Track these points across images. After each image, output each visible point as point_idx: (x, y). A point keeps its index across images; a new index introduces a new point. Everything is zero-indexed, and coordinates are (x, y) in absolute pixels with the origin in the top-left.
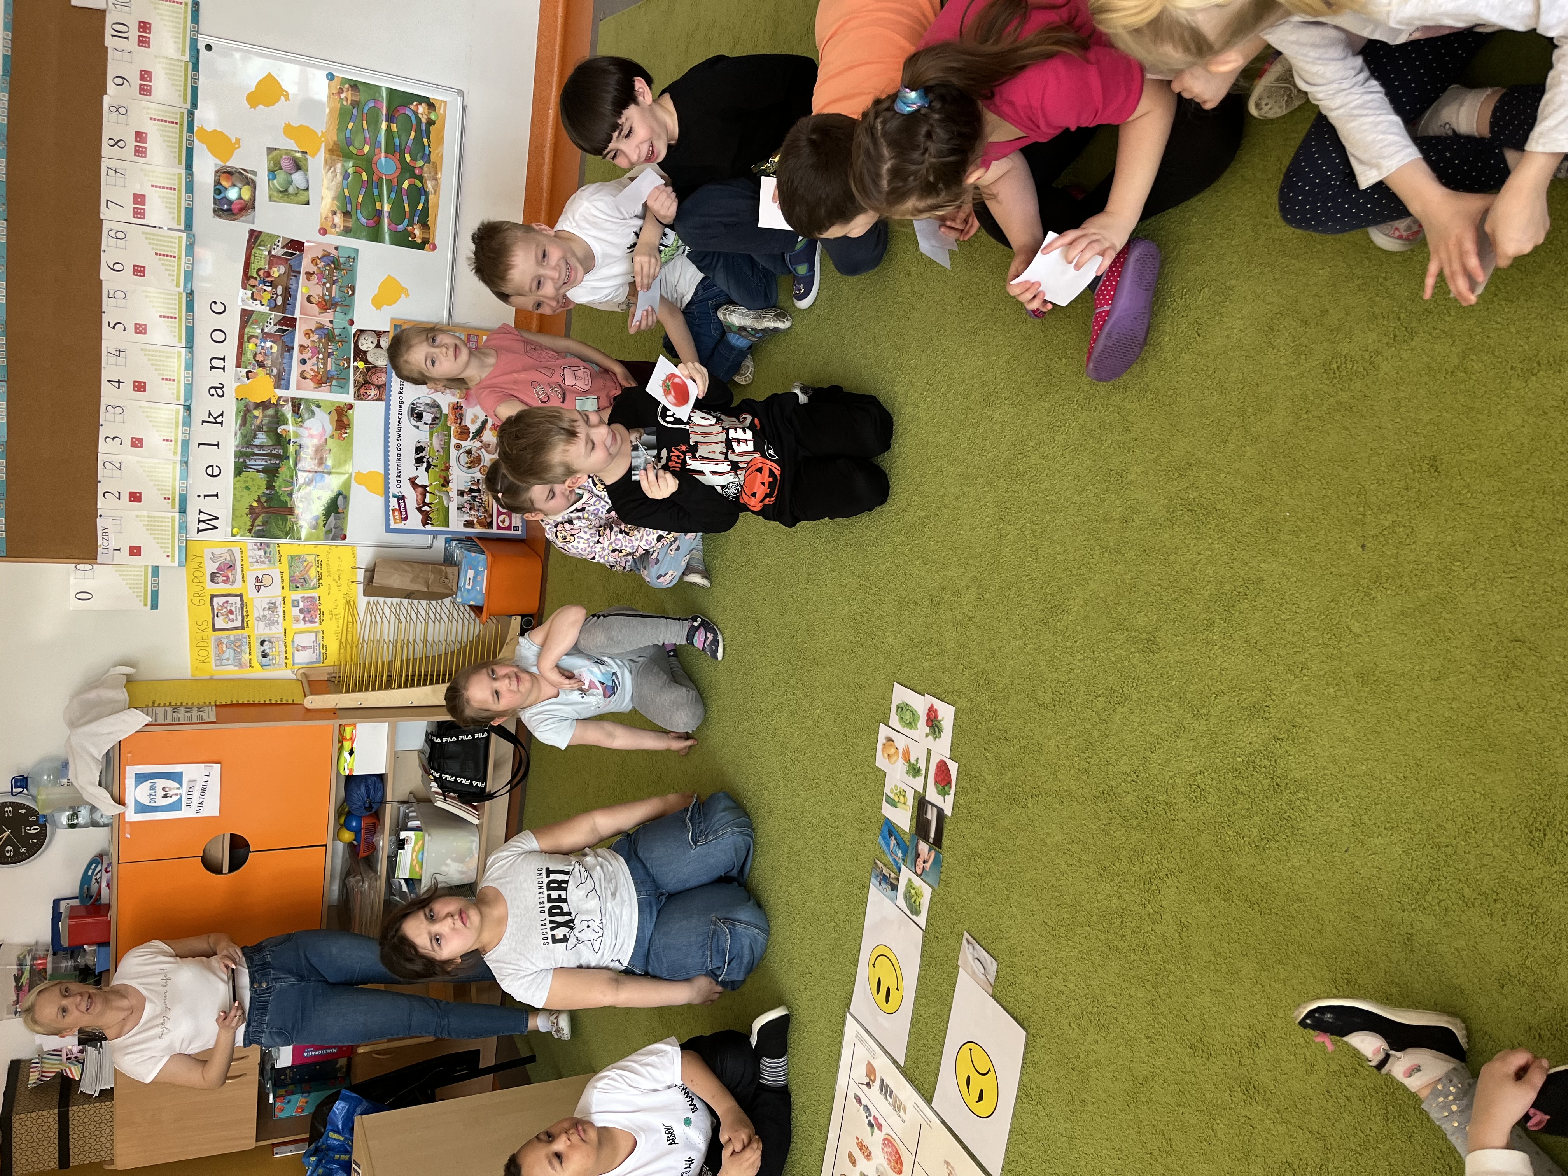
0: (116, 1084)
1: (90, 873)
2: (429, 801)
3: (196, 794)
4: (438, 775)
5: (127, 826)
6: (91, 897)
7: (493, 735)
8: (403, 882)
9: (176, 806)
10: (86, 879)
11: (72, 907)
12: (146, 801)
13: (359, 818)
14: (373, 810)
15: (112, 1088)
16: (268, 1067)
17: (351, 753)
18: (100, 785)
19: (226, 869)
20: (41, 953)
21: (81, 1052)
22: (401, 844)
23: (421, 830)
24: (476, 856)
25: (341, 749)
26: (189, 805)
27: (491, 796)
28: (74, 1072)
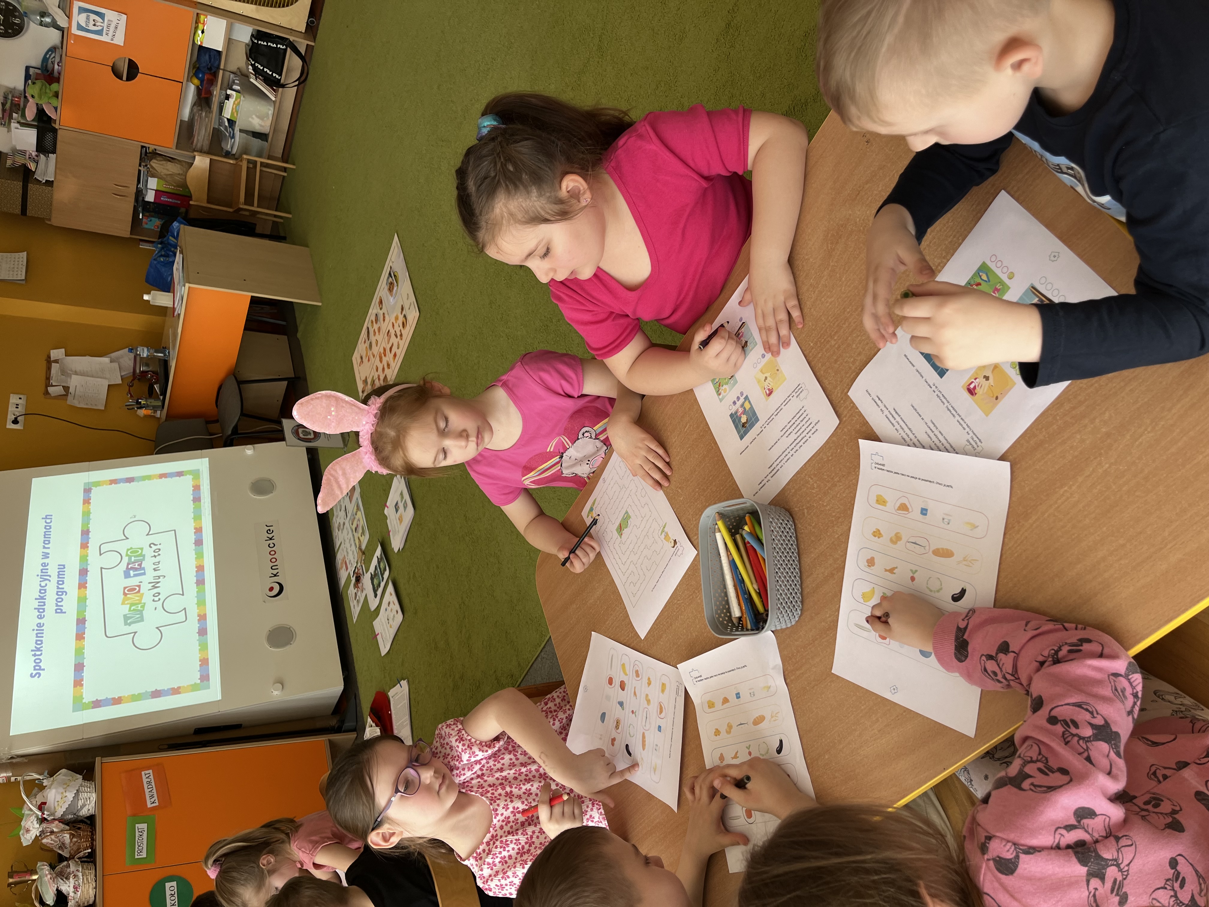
0: (55, 178)
1: (48, 56)
2: (246, 76)
3: (112, 28)
4: (253, 63)
5: (73, 37)
6: (48, 71)
7: (288, 49)
8: (226, 120)
9: (99, 33)
10: (45, 60)
11: (37, 74)
12: (84, 25)
13: (204, 74)
14: (212, 71)
15: (53, 181)
16: (141, 199)
17: (203, 32)
18: (59, 7)
19: (125, 78)
20: (17, 94)
21: (37, 156)
22: (228, 97)
23: (239, 92)
24: (271, 119)
25: (196, 28)
26: (107, 34)
27: (283, 86)
28: (32, 166)
